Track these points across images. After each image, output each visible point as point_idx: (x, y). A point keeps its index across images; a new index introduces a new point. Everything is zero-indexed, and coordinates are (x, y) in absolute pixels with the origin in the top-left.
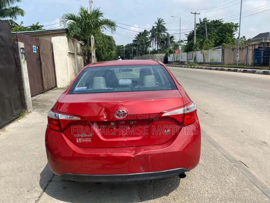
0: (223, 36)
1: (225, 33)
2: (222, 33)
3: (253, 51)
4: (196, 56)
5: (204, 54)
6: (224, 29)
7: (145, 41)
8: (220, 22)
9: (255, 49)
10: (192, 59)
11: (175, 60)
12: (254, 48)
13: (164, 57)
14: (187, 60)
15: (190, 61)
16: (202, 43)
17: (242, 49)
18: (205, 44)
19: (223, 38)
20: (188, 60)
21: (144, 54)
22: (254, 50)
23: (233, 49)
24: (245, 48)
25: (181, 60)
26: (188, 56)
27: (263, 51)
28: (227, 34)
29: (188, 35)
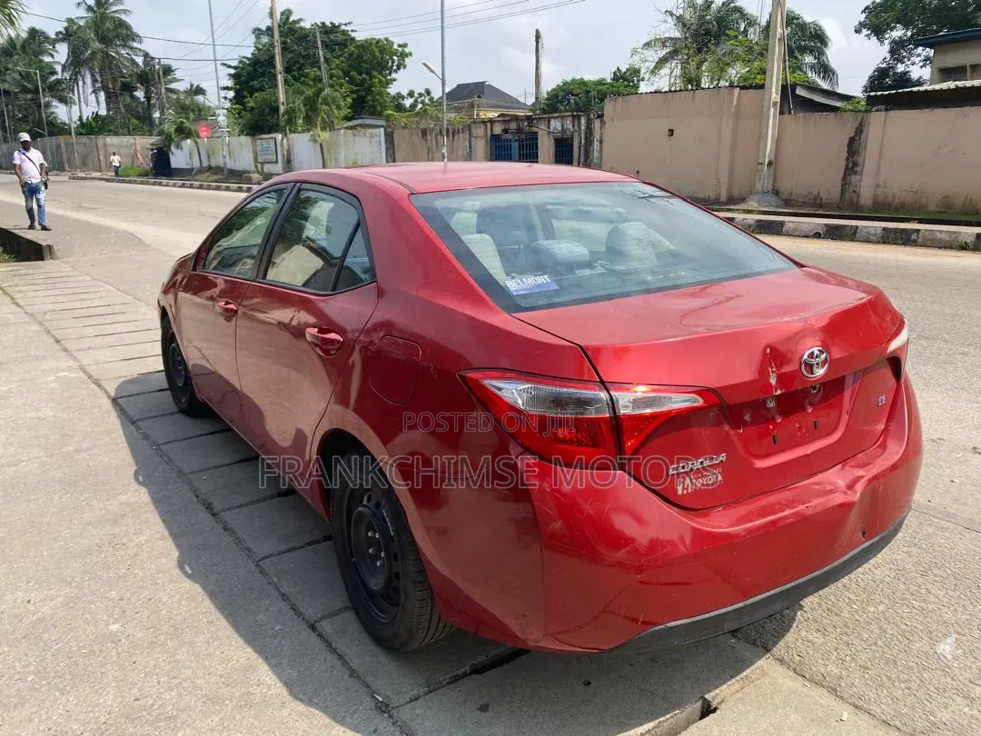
0: (362, 83)
1: (368, 73)
2: (360, 74)
3: (487, 142)
4: (289, 151)
5: (321, 145)
6: (365, 58)
7: (44, 79)
8: (344, 33)
9: (493, 136)
10: (277, 162)
11: (205, 164)
12: (489, 133)
13: (152, 150)
14: (256, 166)
15: (267, 168)
16: (311, 104)
17: (453, 135)
18: (324, 107)
19: (365, 90)
20: (259, 165)
21: (46, 133)
22: (491, 138)
23: (424, 133)
24: (463, 132)
25: (231, 165)
26: (259, 148)
27: (517, 144)
28: (375, 77)
29: (235, 68)
